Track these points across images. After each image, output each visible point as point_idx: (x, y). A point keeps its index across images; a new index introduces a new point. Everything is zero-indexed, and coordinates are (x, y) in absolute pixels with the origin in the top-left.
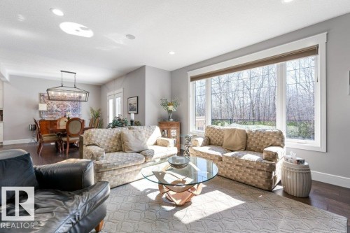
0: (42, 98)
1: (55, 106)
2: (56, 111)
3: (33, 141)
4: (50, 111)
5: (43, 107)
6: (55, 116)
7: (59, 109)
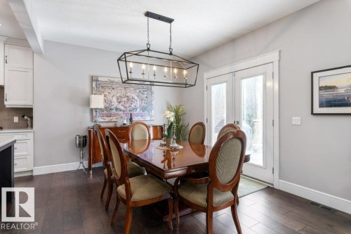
0: (94, 84)
1: (114, 99)
2: (117, 109)
3: (81, 167)
4: (108, 110)
5: (98, 102)
6: (114, 119)
7: (120, 106)
